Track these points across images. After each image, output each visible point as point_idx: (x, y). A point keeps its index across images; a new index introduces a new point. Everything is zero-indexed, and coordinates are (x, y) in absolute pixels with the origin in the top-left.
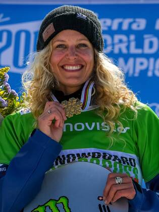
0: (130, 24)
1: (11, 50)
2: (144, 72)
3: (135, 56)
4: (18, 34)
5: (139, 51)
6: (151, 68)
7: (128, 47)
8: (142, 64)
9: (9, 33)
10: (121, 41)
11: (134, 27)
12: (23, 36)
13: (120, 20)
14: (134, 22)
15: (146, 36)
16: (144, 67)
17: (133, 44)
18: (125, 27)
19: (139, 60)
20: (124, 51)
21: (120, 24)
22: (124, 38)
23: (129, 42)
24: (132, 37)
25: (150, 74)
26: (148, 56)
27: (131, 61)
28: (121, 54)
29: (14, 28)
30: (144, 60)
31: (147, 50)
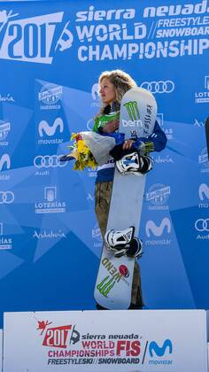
0: (122, 14)
1: (22, 41)
2: (136, 56)
3: (128, 42)
4: (27, 27)
5: (131, 37)
6: (142, 52)
7: (121, 35)
8: (134, 48)
9: (19, 27)
10: (115, 29)
11: (125, 16)
12: (31, 28)
13: (113, 11)
14: (125, 12)
15: (135, 24)
16: (135, 51)
17: (125, 32)
18: (118, 17)
19: (131, 45)
20: (118, 38)
21: (114, 15)
22: (118, 27)
23: (122, 29)
24: (124, 26)
25: (141, 57)
26: (138, 42)
27: (125, 46)
28: (115, 41)
29: (23, 23)
30: (136, 45)
31: (137, 37)
